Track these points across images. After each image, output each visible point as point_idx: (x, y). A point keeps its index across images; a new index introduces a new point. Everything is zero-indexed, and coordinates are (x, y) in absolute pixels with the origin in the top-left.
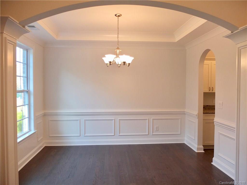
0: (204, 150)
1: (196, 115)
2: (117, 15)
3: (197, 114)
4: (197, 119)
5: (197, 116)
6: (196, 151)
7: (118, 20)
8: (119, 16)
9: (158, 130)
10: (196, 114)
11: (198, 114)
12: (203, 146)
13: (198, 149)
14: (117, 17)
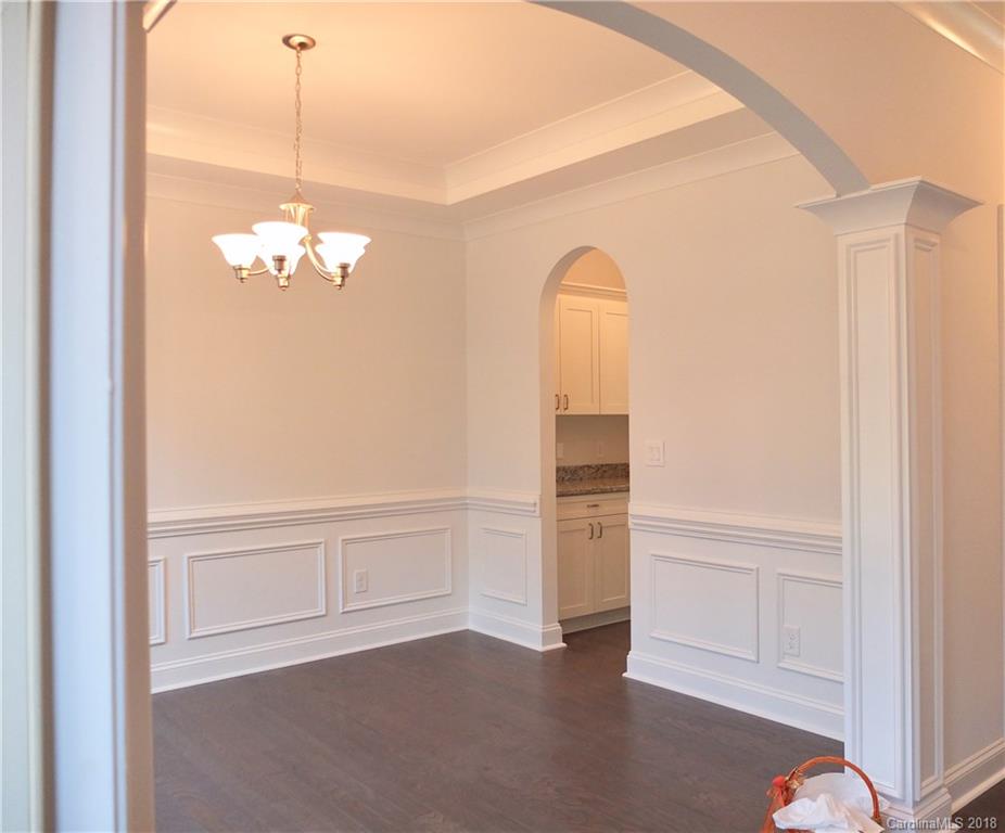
0: (566, 638)
1: (535, 504)
2: (296, 40)
3: (538, 501)
4: (538, 522)
5: (538, 509)
6: (540, 648)
7: (299, 65)
8: (303, 46)
9: (367, 587)
10: (532, 502)
11: (541, 499)
12: (559, 622)
13: (546, 638)
14: (294, 52)
